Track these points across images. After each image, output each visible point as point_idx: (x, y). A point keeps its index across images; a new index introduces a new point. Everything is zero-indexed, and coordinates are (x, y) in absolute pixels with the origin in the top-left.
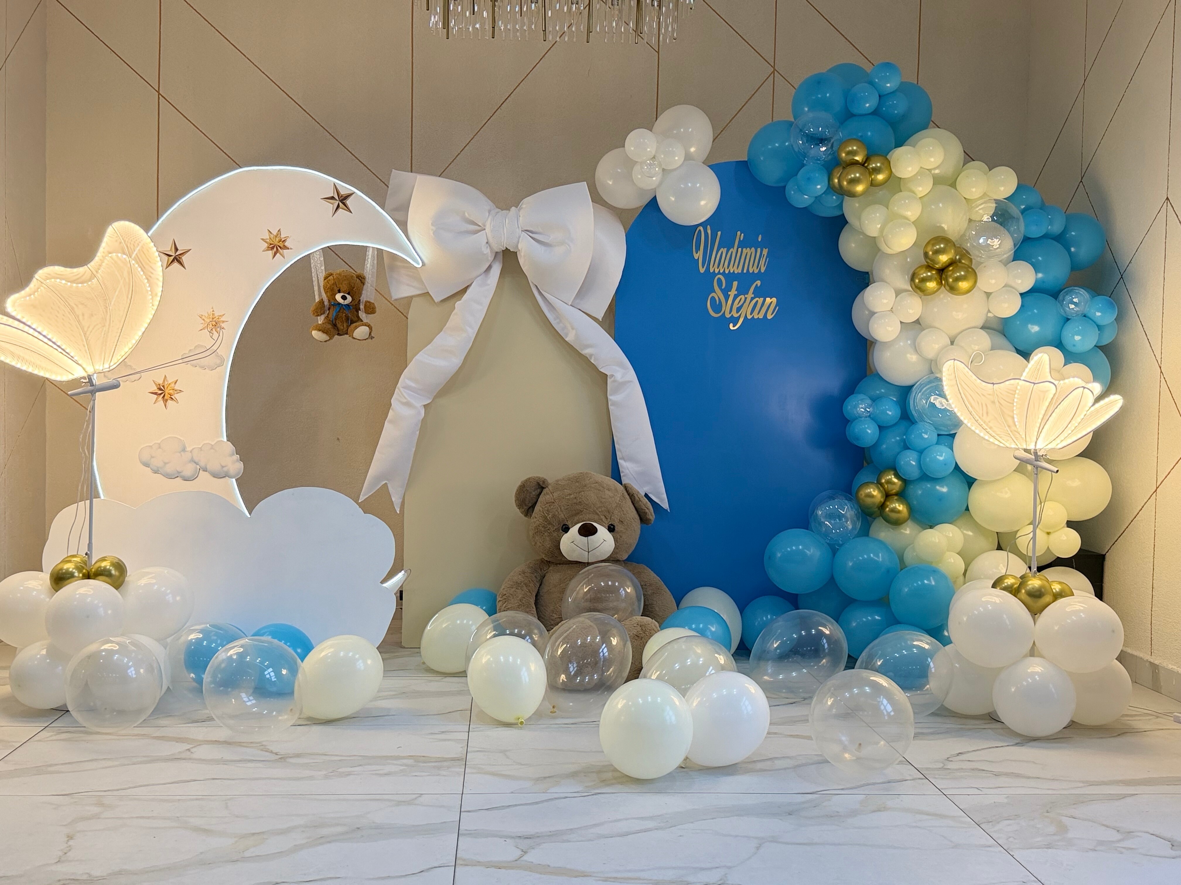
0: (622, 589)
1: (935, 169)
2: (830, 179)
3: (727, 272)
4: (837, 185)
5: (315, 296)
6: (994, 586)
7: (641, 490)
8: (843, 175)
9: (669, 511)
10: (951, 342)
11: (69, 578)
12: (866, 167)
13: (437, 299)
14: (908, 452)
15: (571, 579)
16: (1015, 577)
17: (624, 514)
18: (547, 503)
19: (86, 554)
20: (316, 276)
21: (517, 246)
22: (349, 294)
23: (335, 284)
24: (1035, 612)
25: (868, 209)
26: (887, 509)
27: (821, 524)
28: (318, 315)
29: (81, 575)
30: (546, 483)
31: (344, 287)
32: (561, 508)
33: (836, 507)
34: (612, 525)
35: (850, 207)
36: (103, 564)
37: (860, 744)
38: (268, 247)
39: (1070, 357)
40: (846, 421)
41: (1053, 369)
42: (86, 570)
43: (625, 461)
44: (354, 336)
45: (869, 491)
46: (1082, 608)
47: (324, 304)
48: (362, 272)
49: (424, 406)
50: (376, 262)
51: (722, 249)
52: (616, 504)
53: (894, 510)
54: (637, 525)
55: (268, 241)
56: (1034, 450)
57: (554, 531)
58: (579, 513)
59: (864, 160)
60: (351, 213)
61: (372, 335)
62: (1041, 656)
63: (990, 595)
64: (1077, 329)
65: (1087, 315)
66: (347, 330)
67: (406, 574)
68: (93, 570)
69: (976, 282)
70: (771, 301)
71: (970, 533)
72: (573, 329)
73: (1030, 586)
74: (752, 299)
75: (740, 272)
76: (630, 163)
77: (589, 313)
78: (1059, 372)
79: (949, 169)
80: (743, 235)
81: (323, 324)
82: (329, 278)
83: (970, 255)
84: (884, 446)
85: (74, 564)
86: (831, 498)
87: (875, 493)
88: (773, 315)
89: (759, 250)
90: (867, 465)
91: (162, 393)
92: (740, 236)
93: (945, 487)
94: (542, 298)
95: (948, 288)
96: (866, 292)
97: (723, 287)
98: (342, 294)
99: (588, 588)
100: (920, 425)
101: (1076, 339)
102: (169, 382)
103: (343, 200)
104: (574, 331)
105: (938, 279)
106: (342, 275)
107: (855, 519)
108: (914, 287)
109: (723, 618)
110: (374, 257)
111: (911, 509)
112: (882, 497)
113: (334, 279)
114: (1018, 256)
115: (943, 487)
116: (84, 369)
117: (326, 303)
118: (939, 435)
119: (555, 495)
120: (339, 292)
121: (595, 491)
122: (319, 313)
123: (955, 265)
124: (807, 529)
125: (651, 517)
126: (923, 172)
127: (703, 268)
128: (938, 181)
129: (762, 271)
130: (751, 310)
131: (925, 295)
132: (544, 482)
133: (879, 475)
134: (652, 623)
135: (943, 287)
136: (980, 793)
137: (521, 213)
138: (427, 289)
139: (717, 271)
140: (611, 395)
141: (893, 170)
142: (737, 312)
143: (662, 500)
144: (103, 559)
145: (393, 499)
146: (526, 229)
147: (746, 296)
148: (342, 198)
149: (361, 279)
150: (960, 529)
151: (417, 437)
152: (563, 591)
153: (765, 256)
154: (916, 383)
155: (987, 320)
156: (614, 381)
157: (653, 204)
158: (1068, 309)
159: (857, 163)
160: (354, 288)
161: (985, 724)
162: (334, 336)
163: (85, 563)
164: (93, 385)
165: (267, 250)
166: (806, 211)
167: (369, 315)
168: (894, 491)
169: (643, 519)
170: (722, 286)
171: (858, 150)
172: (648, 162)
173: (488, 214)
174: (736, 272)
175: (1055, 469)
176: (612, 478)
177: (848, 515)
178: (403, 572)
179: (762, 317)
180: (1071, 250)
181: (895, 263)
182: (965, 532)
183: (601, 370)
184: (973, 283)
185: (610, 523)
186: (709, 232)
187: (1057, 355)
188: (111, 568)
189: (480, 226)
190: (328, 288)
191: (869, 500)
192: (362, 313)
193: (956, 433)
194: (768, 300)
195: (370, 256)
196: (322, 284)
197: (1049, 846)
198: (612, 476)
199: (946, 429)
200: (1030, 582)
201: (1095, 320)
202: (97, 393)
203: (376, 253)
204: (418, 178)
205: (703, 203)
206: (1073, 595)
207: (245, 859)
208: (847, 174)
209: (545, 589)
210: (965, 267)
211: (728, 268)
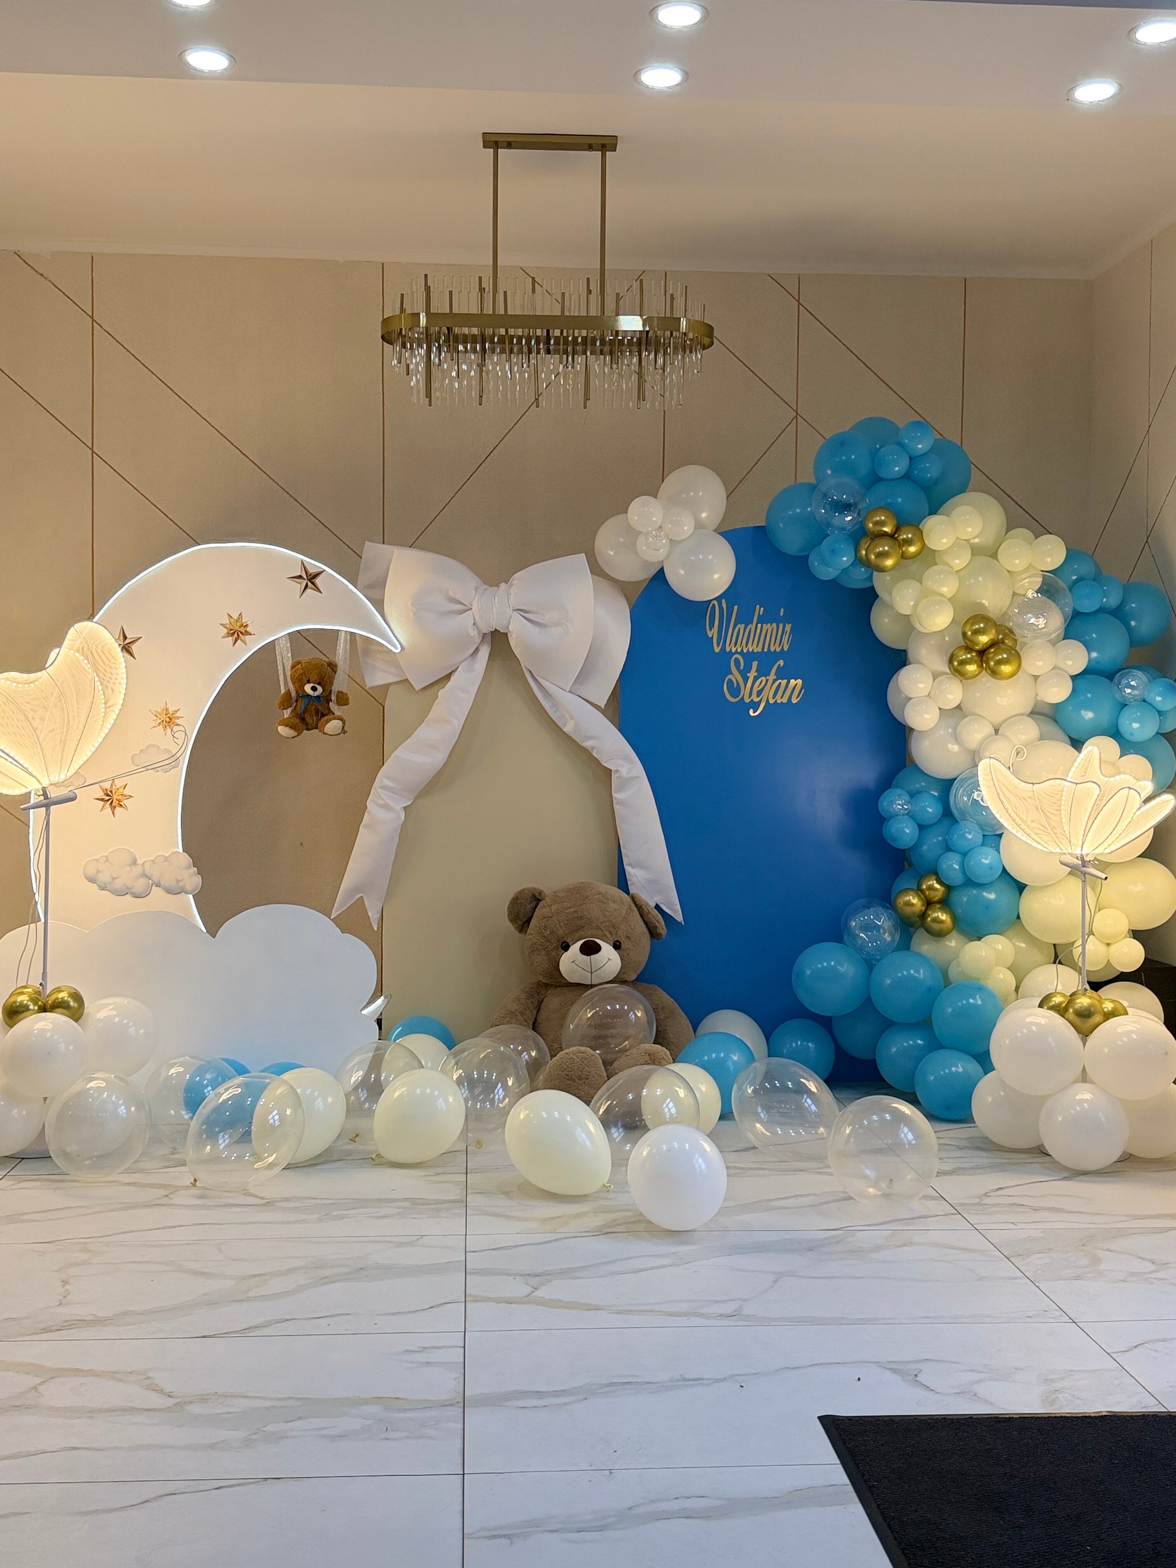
0: (632, 1013)
1: (974, 538)
2: (857, 551)
3: (745, 651)
4: (864, 557)
5: (280, 686)
6: (1041, 1006)
7: (650, 900)
8: (871, 547)
9: (683, 923)
10: (995, 730)
11: (23, 1012)
12: (896, 539)
13: (417, 687)
14: (951, 855)
15: (572, 1004)
16: (1064, 995)
17: (631, 929)
18: (544, 918)
19: (41, 984)
20: (281, 664)
21: (508, 627)
22: (319, 684)
23: (303, 674)
24: (1085, 1034)
25: (899, 584)
26: (929, 919)
27: (855, 937)
28: (284, 709)
29: (36, 1008)
30: (543, 894)
31: (314, 676)
32: (560, 923)
33: (872, 917)
34: (617, 941)
35: (880, 582)
36: (61, 995)
37: (891, 1180)
38: (228, 633)
39: (1127, 746)
40: (882, 820)
41: (1105, 762)
42: (42, 1002)
43: (633, 868)
44: (325, 732)
45: (908, 898)
46: (1134, 1029)
47: (291, 696)
48: (334, 659)
49: (404, 808)
50: (348, 647)
51: (739, 625)
52: (622, 918)
53: (936, 920)
54: (646, 940)
55: (228, 626)
56: (1081, 855)
57: (552, 949)
58: (580, 929)
59: (894, 531)
60: (321, 593)
61: (346, 729)
62: (1092, 1082)
63: (1036, 1015)
64: (1135, 715)
65: (1147, 700)
66: (317, 725)
67: (386, 1000)
68: (50, 1002)
69: (1020, 665)
70: (796, 683)
71: (1023, 945)
72: (572, 718)
73: (1079, 1005)
74: (774, 681)
75: (760, 650)
76: (633, 534)
77: (591, 701)
78: (1114, 765)
79: (988, 539)
80: (762, 609)
81: (290, 718)
82: (297, 667)
83: (1015, 635)
84: (925, 847)
85: (27, 995)
86: (867, 906)
87: (915, 901)
88: (798, 699)
89: (781, 626)
90: (908, 867)
91: (109, 799)
92: (760, 610)
93: (993, 893)
94: (535, 683)
95: (990, 672)
96: (901, 674)
97: (742, 668)
98: (312, 685)
99: (592, 1013)
100: (962, 823)
101: (1134, 727)
102: (118, 787)
103: (312, 578)
104: (573, 721)
105: (979, 661)
106: (312, 663)
107: (893, 930)
108: (952, 670)
109: (746, 1044)
110: (347, 642)
111: (955, 918)
112: (922, 906)
113: (302, 668)
114: (1069, 633)
115: (991, 893)
116: (39, 781)
117: (294, 695)
118: (984, 835)
119: (554, 908)
120: (309, 682)
121: (598, 903)
122: (286, 707)
123: (996, 646)
124: (841, 943)
125: (662, 932)
126: (958, 543)
127: (718, 647)
128: (976, 551)
129: (786, 649)
130: (773, 693)
131: (965, 679)
132: (540, 893)
133: (920, 880)
134: (661, 1051)
135: (984, 671)
136: (1015, 1227)
137: (512, 591)
138: (405, 675)
139: (734, 650)
140: (617, 792)
141: (926, 542)
142: (758, 696)
143: (675, 911)
144: (59, 990)
145: (370, 914)
146: (518, 608)
147: (768, 677)
148: (311, 577)
149: (333, 666)
150: (1010, 940)
151: (397, 843)
152: (564, 1018)
153: (788, 632)
154: (958, 776)
155: (1036, 703)
156: (619, 777)
157: (660, 576)
158: (1124, 694)
159: (885, 534)
160: (325, 677)
161: (1033, 1157)
162: (302, 731)
163: (38, 993)
164: (48, 798)
165: (228, 636)
166: (834, 584)
167: (342, 707)
168: (937, 898)
169: (653, 933)
170: (740, 666)
171: (887, 520)
172: (654, 532)
173: (475, 592)
174: (755, 651)
175: (1104, 876)
176: (618, 888)
177: (886, 926)
178: (382, 998)
179: (786, 701)
180: (1130, 624)
181: (933, 642)
182: (1017, 943)
183: (605, 765)
184: (1017, 665)
185: (615, 940)
186: (724, 606)
187: (1111, 746)
188: (69, 999)
189: (466, 605)
190: (297, 678)
191: (908, 910)
192: (333, 705)
193: (1002, 833)
194: (793, 682)
195: (342, 641)
196: (289, 673)
197: (1077, 1278)
198: (618, 886)
199: (991, 830)
200: (1078, 1001)
201: (1155, 705)
202: (52, 807)
203: (349, 637)
204: (395, 553)
205: (716, 576)
206: (1127, 1014)
207: (249, 1299)
208: (875, 547)
209: (543, 1015)
210: (1008, 649)
211: (746, 647)
